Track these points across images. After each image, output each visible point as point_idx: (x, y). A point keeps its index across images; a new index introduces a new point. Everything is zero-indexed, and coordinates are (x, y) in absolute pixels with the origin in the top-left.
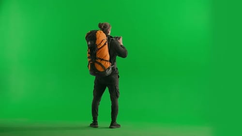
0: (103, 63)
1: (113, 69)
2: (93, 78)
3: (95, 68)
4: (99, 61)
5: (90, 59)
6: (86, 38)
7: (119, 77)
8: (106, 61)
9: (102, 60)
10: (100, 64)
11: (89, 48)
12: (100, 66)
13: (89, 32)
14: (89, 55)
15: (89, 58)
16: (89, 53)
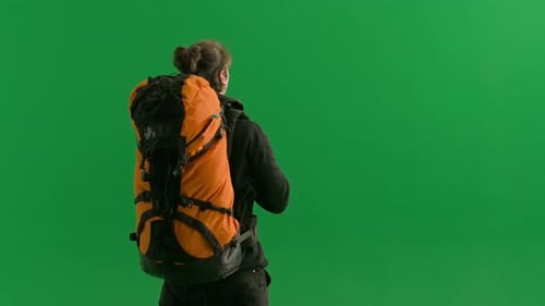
0: (211, 221)
1: (248, 247)
2: (157, 284)
3: (176, 242)
4: (192, 212)
5: (149, 206)
6: (133, 109)
7: (268, 280)
8: (223, 211)
9: (206, 206)
10: (197, 225)
11: (144, 157)
12: (196, 234)
13: (145, 82)
14: (147, 186)
15: (143, 197)
16: (146, 178)
